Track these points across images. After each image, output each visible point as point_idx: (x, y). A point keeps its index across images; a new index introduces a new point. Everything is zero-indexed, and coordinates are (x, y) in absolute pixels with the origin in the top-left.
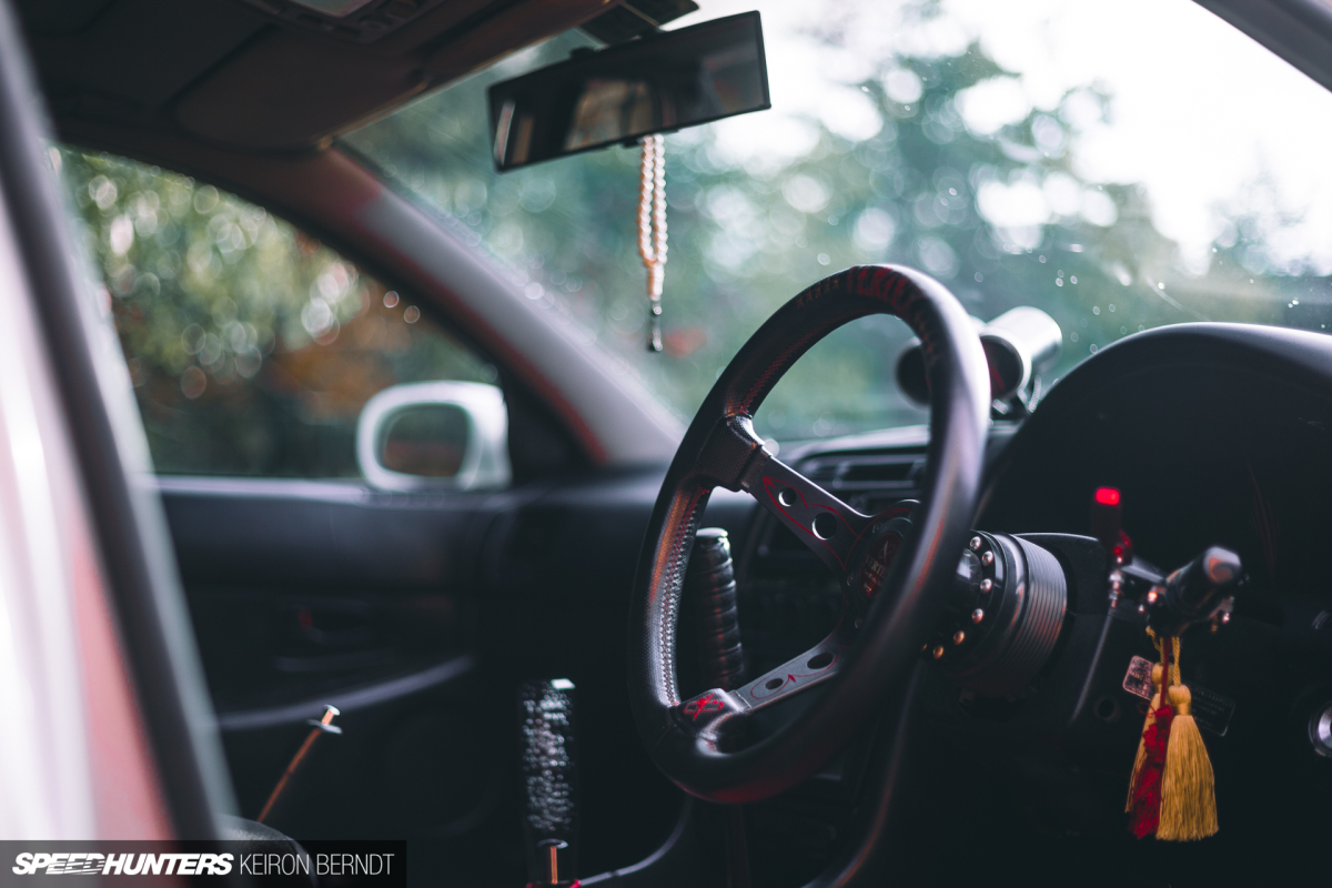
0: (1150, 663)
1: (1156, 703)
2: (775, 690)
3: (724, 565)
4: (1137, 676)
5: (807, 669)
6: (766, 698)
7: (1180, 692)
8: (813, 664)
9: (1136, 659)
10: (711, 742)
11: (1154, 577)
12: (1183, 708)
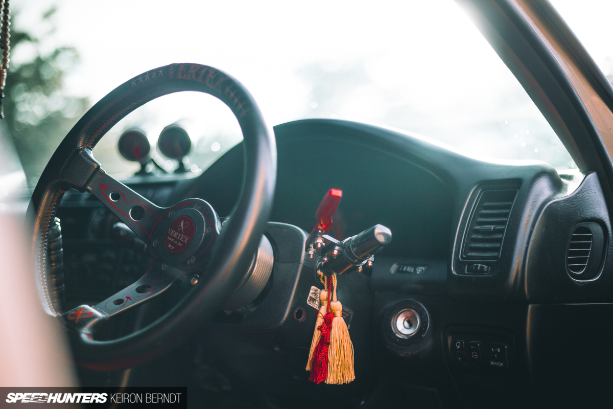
0: (319, 290)
1: (323, 311)
2: (121, 305)
3: (59, 238)
4: (313, 297)
5: (136, 292)
6: (116, 310)
7: (337, 305)
8: (139, 290)
9: (313, 287)
10: (88, 335)
11: (335, 241)
12: (339, 313)
